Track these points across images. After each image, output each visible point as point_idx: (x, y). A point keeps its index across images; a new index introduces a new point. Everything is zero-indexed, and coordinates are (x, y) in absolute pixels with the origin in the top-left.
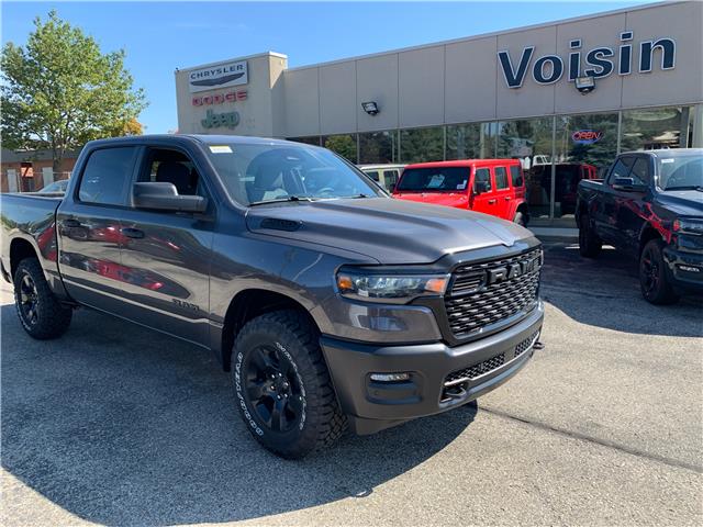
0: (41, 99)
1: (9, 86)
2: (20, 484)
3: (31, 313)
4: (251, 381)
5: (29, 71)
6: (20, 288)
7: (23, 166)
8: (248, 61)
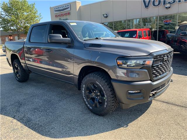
0: (13, 17)
1: (4, 14)
2: (22, 125)
3: (18, 75)
4: (88, 93)
5: (10, 10)
6: (14, 68)
7: (9, 36)
8: (70, 4)
